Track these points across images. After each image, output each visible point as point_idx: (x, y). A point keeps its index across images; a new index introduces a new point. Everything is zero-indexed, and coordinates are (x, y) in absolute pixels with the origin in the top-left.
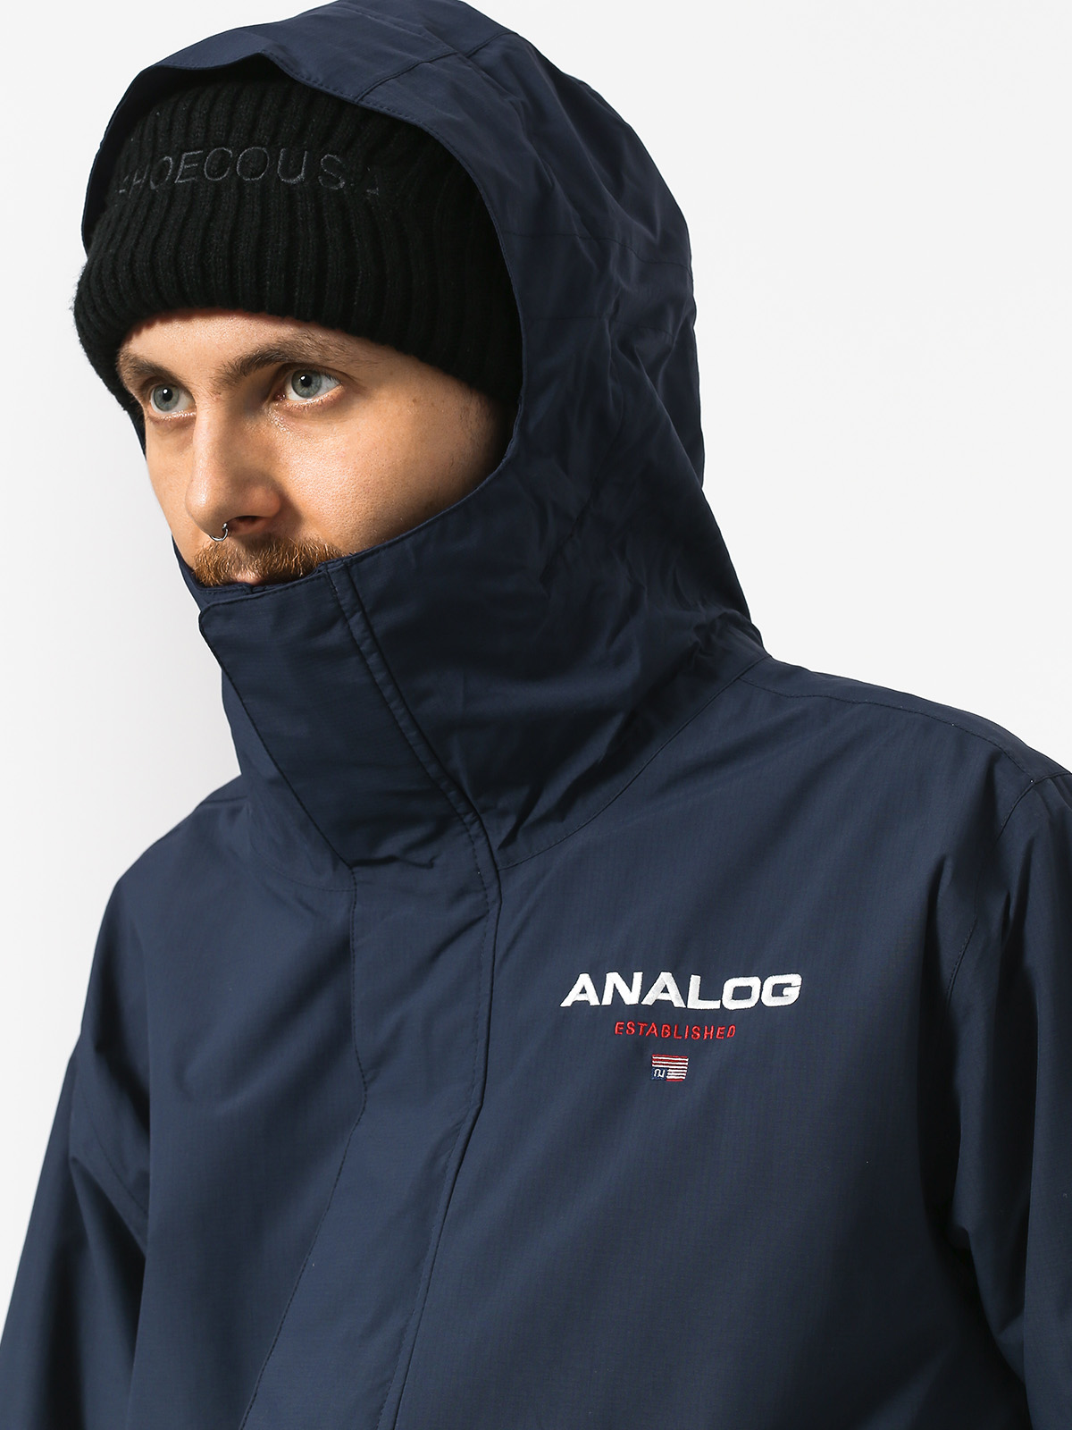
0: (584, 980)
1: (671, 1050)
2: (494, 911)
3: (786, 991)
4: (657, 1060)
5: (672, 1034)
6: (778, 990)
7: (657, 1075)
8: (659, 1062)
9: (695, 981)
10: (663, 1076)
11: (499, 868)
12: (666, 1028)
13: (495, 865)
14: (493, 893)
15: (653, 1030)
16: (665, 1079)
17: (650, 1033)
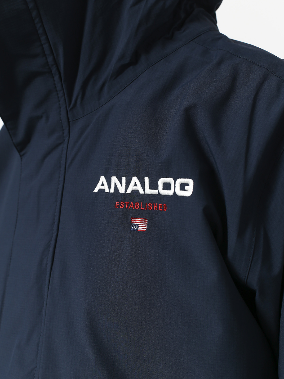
0: (103, 179)
1: (140, 215)
2: (66, 141)
3: (186, 187)
4: (134, 220)
5: (140, 207)
6: (183, 187)
7: (134, 228)
8: (135, 221)
9: (147, 180)
10: (136, 228)
11: (70, 121)
12: (137, 204)
13: (68, 119)
14: (66, 132)
15: (132, 205)
16: (137, 230)
17: (131, 207)
